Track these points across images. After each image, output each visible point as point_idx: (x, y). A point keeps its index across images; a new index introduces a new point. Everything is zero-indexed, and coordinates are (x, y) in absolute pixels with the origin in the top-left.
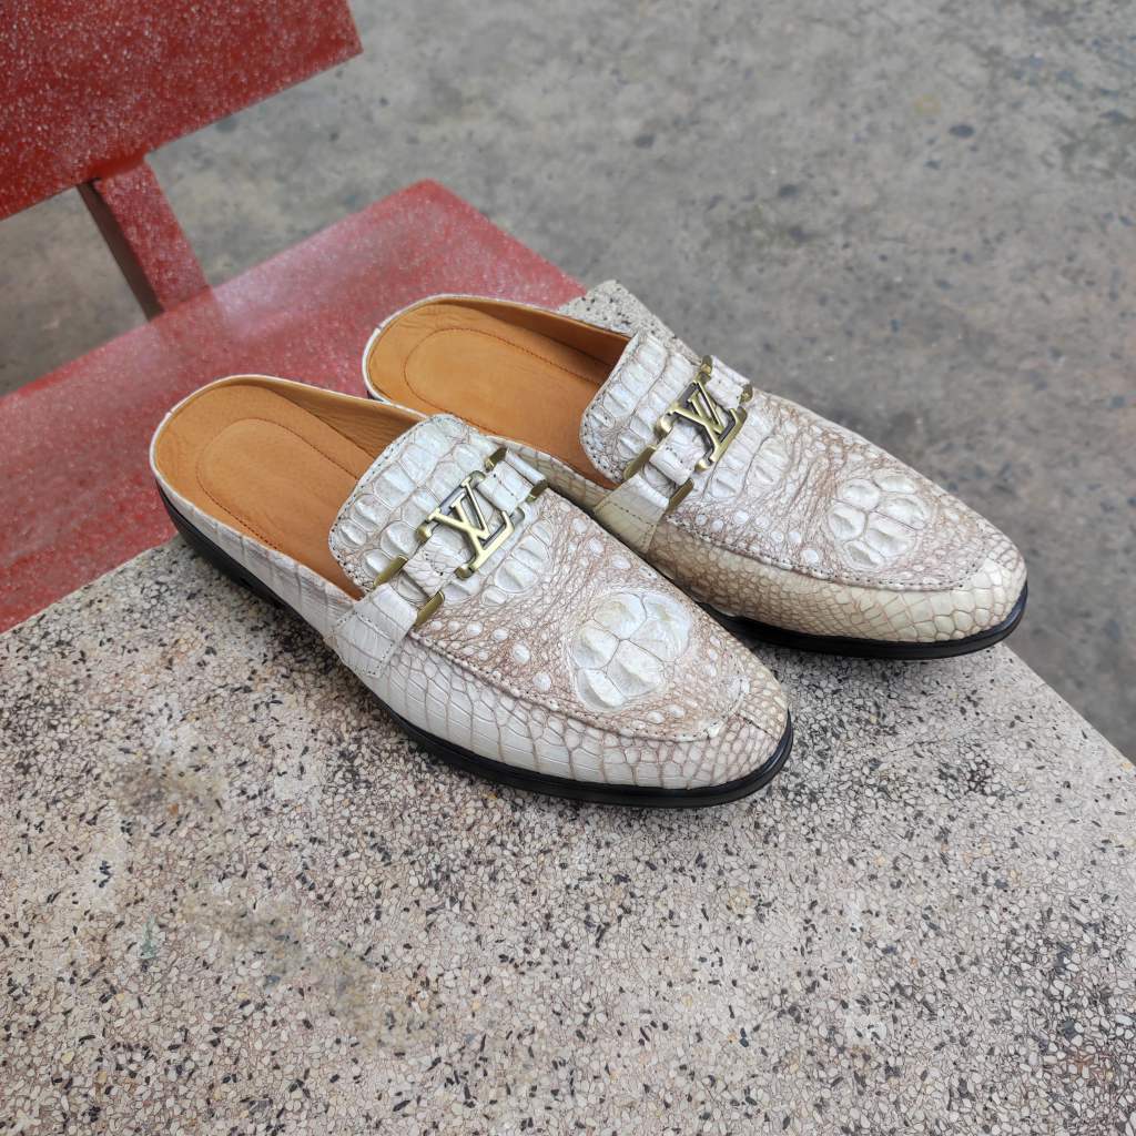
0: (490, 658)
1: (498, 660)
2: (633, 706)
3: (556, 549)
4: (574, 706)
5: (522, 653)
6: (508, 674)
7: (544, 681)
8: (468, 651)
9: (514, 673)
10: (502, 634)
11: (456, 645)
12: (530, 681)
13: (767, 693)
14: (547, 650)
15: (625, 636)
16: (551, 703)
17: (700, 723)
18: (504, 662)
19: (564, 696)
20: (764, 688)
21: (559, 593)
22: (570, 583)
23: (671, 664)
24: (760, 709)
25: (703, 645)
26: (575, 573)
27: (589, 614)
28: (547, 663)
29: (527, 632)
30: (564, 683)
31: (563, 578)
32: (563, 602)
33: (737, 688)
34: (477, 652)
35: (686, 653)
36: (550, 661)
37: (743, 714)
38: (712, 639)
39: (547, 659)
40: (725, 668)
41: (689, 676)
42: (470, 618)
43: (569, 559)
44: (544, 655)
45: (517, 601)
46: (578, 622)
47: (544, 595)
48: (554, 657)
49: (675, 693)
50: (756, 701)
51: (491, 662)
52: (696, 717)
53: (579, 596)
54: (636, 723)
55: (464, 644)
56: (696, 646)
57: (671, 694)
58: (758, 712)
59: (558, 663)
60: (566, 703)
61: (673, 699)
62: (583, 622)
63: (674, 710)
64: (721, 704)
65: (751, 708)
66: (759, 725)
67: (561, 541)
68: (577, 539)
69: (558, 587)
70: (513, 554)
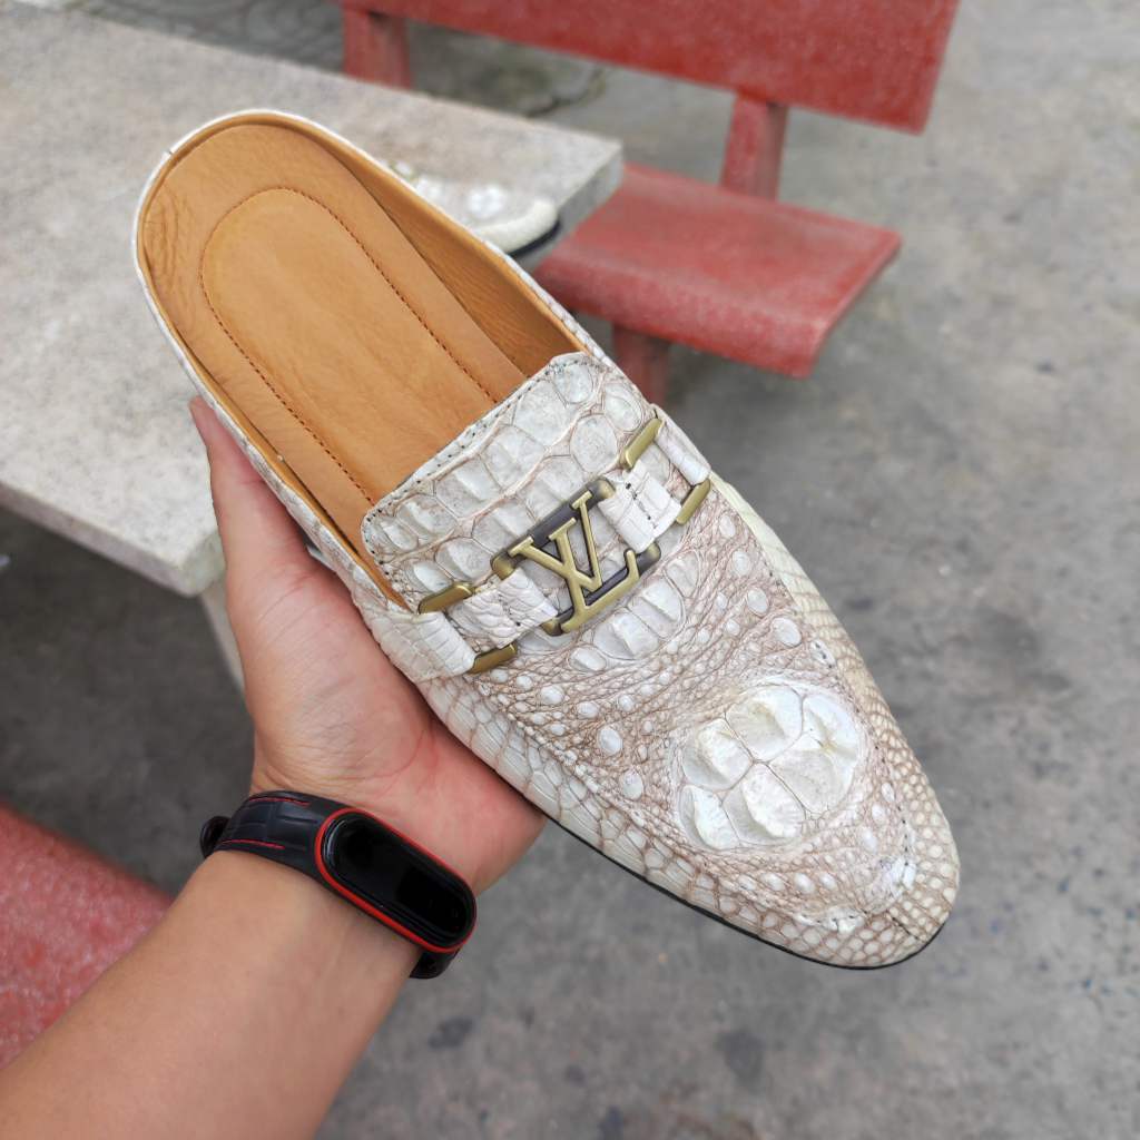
0: (567, 733)
1: (577, 739)
2: (747, 857)
3: (695, 603)
4: (666, 829)
5: (611, 739)
6: (588, 761)
7: (634, 784)
8: (537, 718)
9: (595, 762)
10: (588, 709)
11: (521, 707)
12: (616, 780)
13: (936, 884)
14: (647, 747)
15: (761, 755)
16: (637, 814)
17: (832, 909)
18: (584, 744)
19: (656, 810)
20: (935, 875)
21: (684, 670)
22: (705, 658)
23: (816, 817)
24: (920, 908)
25: (870, 796)
26: (714, 644)
27: (720, 709)
28: (643, 762)
29: (624, 715)
30: (660, 795)
31: (695, 649)
32: (686, 683)
33: (897, 876)
34: (550, 722)
35: (842, 806)
36: (647, 759)
37: (895, 912)
38: (886, 788)
39: (644, 757)
40: (889, 839)
41: (836, 841)
42: (550, 678)
43: (713, 619)
44: (642, 750)
45: (620, 670)
46: (699, 716)
47: (661, 669)
48: (656, 757)
49: (811, 860)
50: (918, 895)
51: (566, 738)
52: (828, 901)
53: (712, 678)
54: (744, 880)
55: (533, 708)
56: (860, 796)
57: (804, 860)
58: (916, 913)
59: (658, 766)
60: (656, 821)
61: (803, 866)
62: (709, 719)
63: (803, 881)
64: (868, 895)
65: (908, 906)
66: (912, 930)
67: (706, 590)
68: (731, 588)
69: (686, 662)
70: (630, 605)
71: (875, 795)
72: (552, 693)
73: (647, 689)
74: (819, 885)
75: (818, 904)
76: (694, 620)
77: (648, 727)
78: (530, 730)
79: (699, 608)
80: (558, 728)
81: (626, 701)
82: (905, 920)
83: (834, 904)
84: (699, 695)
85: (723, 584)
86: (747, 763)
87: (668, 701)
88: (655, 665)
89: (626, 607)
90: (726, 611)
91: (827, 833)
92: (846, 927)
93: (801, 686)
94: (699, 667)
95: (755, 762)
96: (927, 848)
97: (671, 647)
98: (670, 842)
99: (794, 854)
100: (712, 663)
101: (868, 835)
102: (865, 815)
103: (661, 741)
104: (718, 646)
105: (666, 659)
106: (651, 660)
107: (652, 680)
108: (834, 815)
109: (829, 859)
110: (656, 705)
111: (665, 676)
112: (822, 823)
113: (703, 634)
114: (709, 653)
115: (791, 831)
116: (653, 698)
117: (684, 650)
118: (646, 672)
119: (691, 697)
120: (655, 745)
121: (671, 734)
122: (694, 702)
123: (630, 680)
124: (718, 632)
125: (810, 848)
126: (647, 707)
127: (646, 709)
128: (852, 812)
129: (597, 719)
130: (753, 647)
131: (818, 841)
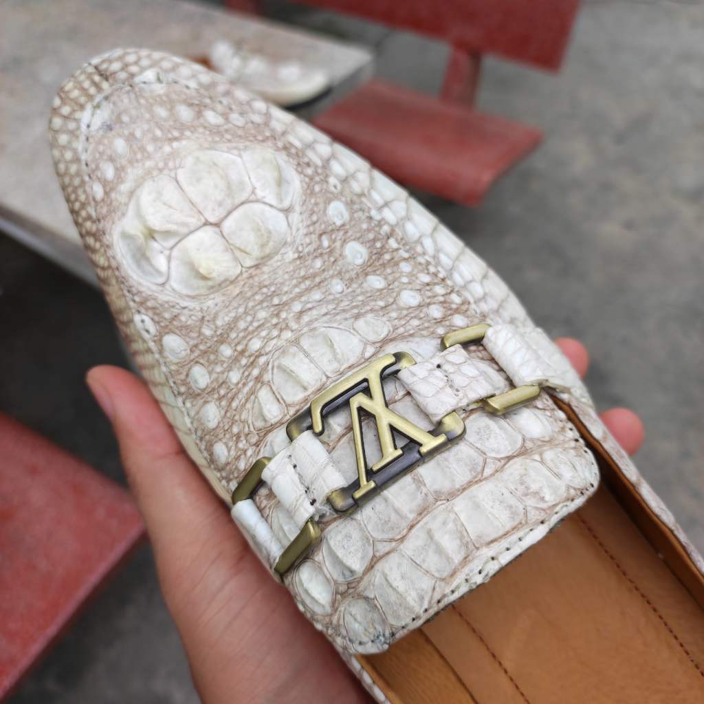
0: (396, 263)
1: (386, 257)
2: (236, 143)
5: (356, 253)
7: (335, 213)
8: (425, 279)
9: (372, 236)
10: (376, 282)
12: (352, 218)
14: (320, 246)
15: (211, 231)
16: (335, 187)
17: (162, 92)
18: (380, 253)
19: (317, 188)
21: (277, 314)
22: (256, 324)
23: (166, 172)
24: (82, 89)
25: (114, 188)
26: (245, 337)
27: (246, 275)
28: (325, 232)
29: (339, 276)
31: (264, 334)
32: (276, 301)
33: (98, 115)
34: (412, 274)
35: (141, 181)
36: (321, 235)
37: (105, 85)
39: (324, 238)
40: (102, 148)
41: (150, 148)
42: (411, 314)
43: (244, 361)
44: (326, 243)
45: (340, 317)
47: (300, 315)
48: (313, 236)
49: (176, 133)
50: (82, 100)
55: (428, 288)
56: (125, 187)
57: (182, 134)
58: (87, 84)
59: (311, 229)
61: (183, 128)
62: (255, 267)
64: (126, 101)
65: (92, 90)
66: (92, 70)
67: (246, 389)
68: (222, 392)
69: (275, 321)
70: (324, 379)
72: (409, 300)
74: (170, 110)
75: (173, 96)
76: (262, 360)
77: (318, 264)
80: (405, 268)
81: (337, 286)
84: (265, 290)
85: (230, 395)
86: (225, 224)
87: (296, 286)
88: (306, 318)
89: (328, 377)
90: (230, 369)
91: (158, 156)
92: (151, 75)
93: (163, 298)
94: (262, 314)
95: (218, 225)
96: (69, 141)
97: (288, 336)
100: (249, 318)
102: (120, 170)
103: (306, 250)
104: (241, 335)
105: (293, 324)
106: (308, 324)
107: (309, 306)
108: (148, 173)
109: (158, 133)
110: (308, 283)
111: (297, 307)
112: (161, 165)
113: (255, 345)
114: (251, 328)
116: (310, 289)
117: (275, 333)
118: (314, 312)
119: (273, 289)
120: (314, 246)
121: (296, 256)
122: (271, 285)
124: (239, 348)
125: (175, 143)
126: (316, 281)
128: (132, 174)
129: (367, 273)
130: (207, 332)
131: (167, 149)
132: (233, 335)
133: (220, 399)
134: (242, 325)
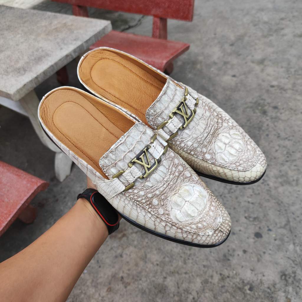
1: (148, 203)
3: (169, 169)
4: (170, 220)
6: (151, 207)
7: (161, 211)
9: (153, 207)
10: (150, 195)
11: (136, 197)
13: (227, 222)
14: (163, 202)
15: (187, 200)
16: (163, 218)
17: (207, 230)
18: (150, 204)
19: (167, 216)
20: (226, 220)
21: (169, 184)
22: (172, 181)
23: (200, 211)
24: (225, 227)
25: (210, 205)
26: (174, 178)
27: (177, 191)
28: (163, 206)
29: (158, 196)
30: (167, 212)
31: (170, 179)
32: (170, 187)
33: (219, 221)
34: (142, 200)
35: (205, 208)
36: (164, 205)
37: (220, 229)
38: (213, 203)
39: (163, 204)
40: (216, 213)
41: (205, 215)
42: (141, 190)
43: (173, 173)
44: (162, 203)
45: (156, 186)
46: (173, 194)
47: (164, 185)
48: (165, 204)
49: (201, 220)
50: (224, 224)
51: (146, 203)
52: (206, 229)
53: (174, 185)
54: (188, 228)
55: (138, 197)
56: (208, 205)
57: (199, 221)
58: (224, 228)
59: (166, 206)
60: (167, 219)
61: (200, 222)
62: (175, 194)
63: (200, 225)
64: (214, 225)
65: (222, 227)
66: (224, 232)
67: (171, 167)
68: (175, 166)
69: (169, 182)
70: (156, 171)
71: (211, 204)
72: (142, 193)
73: (162, 189)
74: (204, 226)
75: (204, 230)
76: (169, 173)
77: (163, 197)
78: (138, 203)
79: (170, 171)
80: (144, 201)
81: (157, 192)
82: (222, 230)
83: (207, 229)
84: (172, 189)
85: (174, 165)
86: (184, 202)
87: (166, 191)
88: (163, 184)
89: (156, 172)
90: (175, 171)
91: (203, 214)
92: (211, 233)
93: (193, 185)
94: (171, 183)
95: (186, 201)
96: (224, 215)
97: (165, 179)
98: (171, 223)
99: (197, 220)
100: (174, 182)
101: (211, 213)
102: (210, 209)
103: (166, 200)
104: (175, 178)
105: (165, 182)
106: (162, 183)
107: (163, 187)
108: (204, 210)
109: (204, 219)
110: (164, 193)
111: (165, 186)
112: (202, 212)
113: (171, 176)
114: (173, 180)
115: (196, 215)
116: (163, 191)
117: (168, 180)
118: (161, 186)
119: (171, 190)
120: (165, 201)
121: (168, 198)
122: (171, 191)
123: (158, 188)
124: (174, 175)
125: (200, 218)
126: (162, 193)
127: (162, 194)
128: (207, 209)
129: (152, 197)
130: (182, 178)
131: (201, 216)
132: (176, 178)
133: (176, 164)
134: (175, 180)
